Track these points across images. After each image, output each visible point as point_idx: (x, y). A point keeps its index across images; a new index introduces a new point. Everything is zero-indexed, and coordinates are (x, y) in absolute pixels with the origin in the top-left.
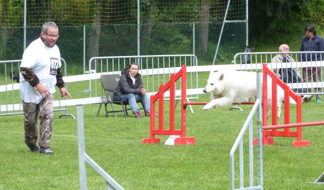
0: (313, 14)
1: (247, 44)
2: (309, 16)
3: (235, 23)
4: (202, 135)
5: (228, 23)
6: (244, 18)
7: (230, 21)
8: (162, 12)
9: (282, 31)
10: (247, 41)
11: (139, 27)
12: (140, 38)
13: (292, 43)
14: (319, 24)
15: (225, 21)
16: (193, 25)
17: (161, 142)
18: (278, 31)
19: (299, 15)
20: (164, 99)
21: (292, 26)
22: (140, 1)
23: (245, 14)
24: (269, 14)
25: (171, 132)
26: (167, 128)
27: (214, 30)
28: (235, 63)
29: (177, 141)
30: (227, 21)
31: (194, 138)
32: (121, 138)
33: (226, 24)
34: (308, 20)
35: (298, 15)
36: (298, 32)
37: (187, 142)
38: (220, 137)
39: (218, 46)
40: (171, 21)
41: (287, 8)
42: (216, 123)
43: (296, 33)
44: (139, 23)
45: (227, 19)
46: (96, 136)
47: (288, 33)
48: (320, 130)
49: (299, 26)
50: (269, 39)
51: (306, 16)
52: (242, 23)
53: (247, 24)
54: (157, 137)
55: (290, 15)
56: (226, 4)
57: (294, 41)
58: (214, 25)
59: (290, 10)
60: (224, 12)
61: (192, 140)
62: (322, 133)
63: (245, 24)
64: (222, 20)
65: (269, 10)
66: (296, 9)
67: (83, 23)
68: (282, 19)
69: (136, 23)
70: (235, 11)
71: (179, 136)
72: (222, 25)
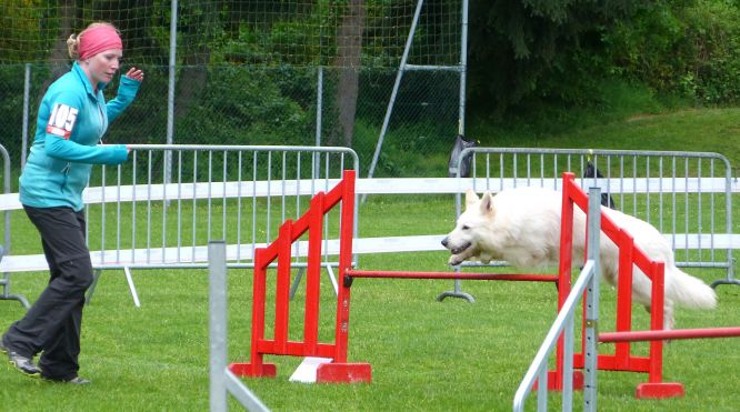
0: (639, 57)
1: (461, 130)
2: (628, 63)
3: (430, 72)
4: (383, 361)
5: (412, 72)
6: (456, 60)
7: (417, 67)
8: (235, 37)
9: (552, 99)
10: (461, 121)
11: (172, 73)
12: (175, 104)
13: (580, 132)
14: (651, 85)
15: (404, 66)
16: (316, 75)
17: (279, 373)
18: (543, 98)
19: (600, 60)
20: (292, 264)
21: (581, 87)
22: (179, 3)
23: (459, 49)
24: (522, 51)
25: (309, 348)
26: (296, 337)
27: (372, 91)
28: (459, 175)
29: (323, 372)
30: (409, 66)
31: (368, 367)
32: (168, 360)
33: (406, 74)
34: (625, 72)
35: (597, 58)
36: (596, 102)
37: (350, 376)
38: (432, 368)
39: (383, 133)
40: (257, 61)
41: (568, 38)
42: (413, 329)
43: (589, 104)
44: (172, 62)
45: (409, 62)
46: (99, 352)
47: (569, 105)
48: (695, 359)
49: (600, 89)
50: (518, 118)
51: (619, 63)
52: (449, 72)
53: (463, 76)
54: (267, 359)
55: (576, 58)
56: (409, 21)
57: (584, 127)
58: (375, 76)
59: (578, 43)
60: (403, 43)
61: (363, 371)
62: (702, 367)
63: (456, 76)
64: (397, 64)
65: (522, 41)
66: (593, 41)
67: (22, 57)
68: (555, 68)
69: (166, 61)
70: (432, 41)
71: (328, 361)
72: (395, 76)
